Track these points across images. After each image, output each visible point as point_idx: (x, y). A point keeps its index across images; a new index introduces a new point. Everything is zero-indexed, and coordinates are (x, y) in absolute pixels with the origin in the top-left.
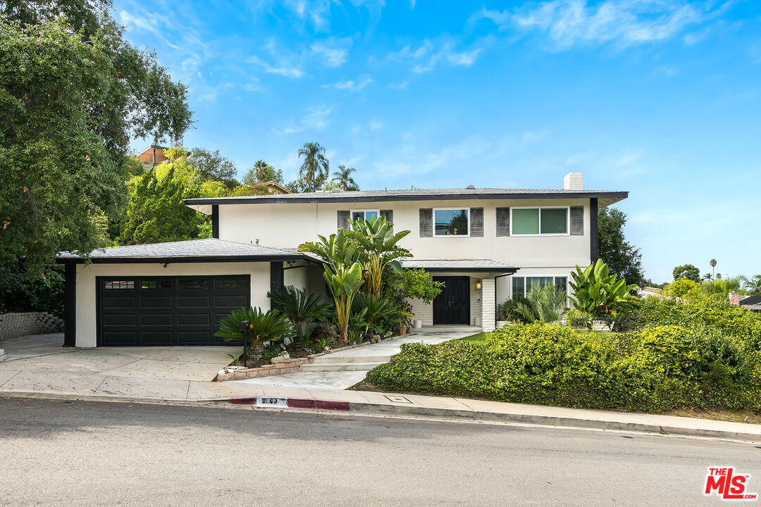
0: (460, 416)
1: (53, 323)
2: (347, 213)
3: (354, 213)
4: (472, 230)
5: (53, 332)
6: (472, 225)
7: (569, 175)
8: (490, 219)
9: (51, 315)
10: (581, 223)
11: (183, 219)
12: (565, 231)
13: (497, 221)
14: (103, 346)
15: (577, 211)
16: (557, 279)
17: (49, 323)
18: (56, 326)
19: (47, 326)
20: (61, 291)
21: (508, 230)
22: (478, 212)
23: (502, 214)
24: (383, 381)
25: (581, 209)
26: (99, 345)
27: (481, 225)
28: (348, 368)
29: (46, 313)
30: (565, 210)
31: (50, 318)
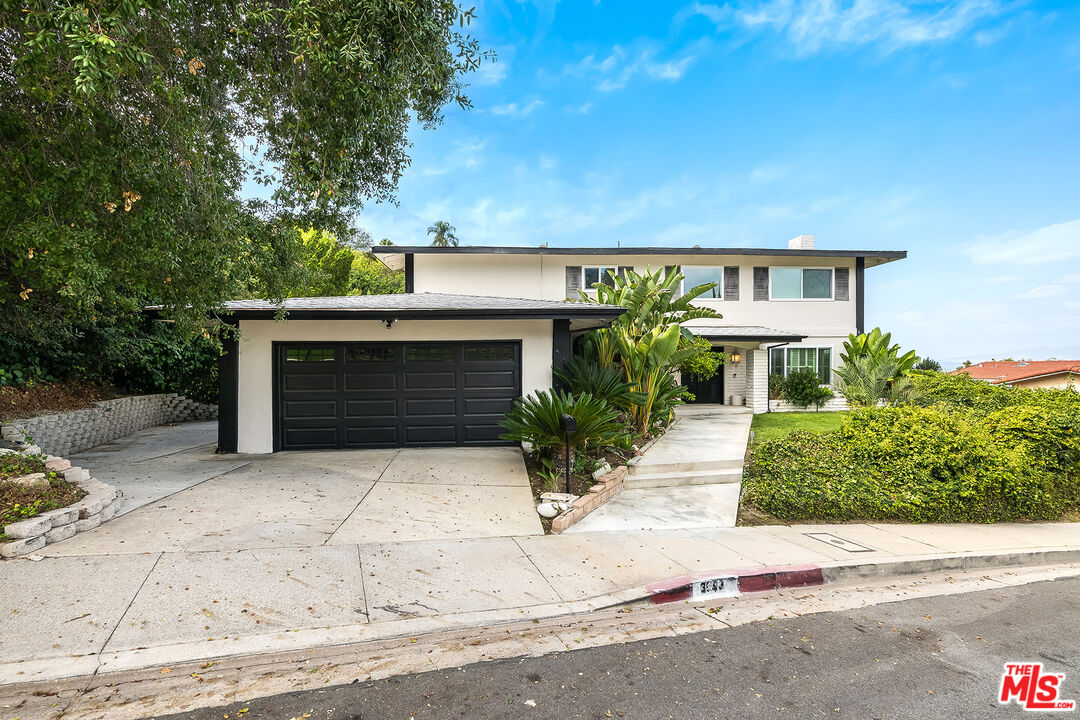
0: (948, 568)
1: (185, 408)
2: (577, 269)
3: (586, 270)
4: (726, 292)
5: (185, 421)
6: (726, 287)
7: (800, 237)
8: (746, 280)
9: (183, 398)
10: (846, 286)
11: (335, 284)
12: (830, 297)
13: (755, 283)
14: (283, 449)
15: (842, 273)
16: (821, 350)
17: (179, 409)
18: (189, 411)
19: (177, 412)
20: (198, 365)
21: (767, 292)
22: (732, 272)
23: (761, 274)
24: (781, 506)
25: (846, 271)
26: (276, 449)
27: (736, 286)
28: (693, 482)
29: (176, 395)
30: (831, 270)
31: (181, 401)
